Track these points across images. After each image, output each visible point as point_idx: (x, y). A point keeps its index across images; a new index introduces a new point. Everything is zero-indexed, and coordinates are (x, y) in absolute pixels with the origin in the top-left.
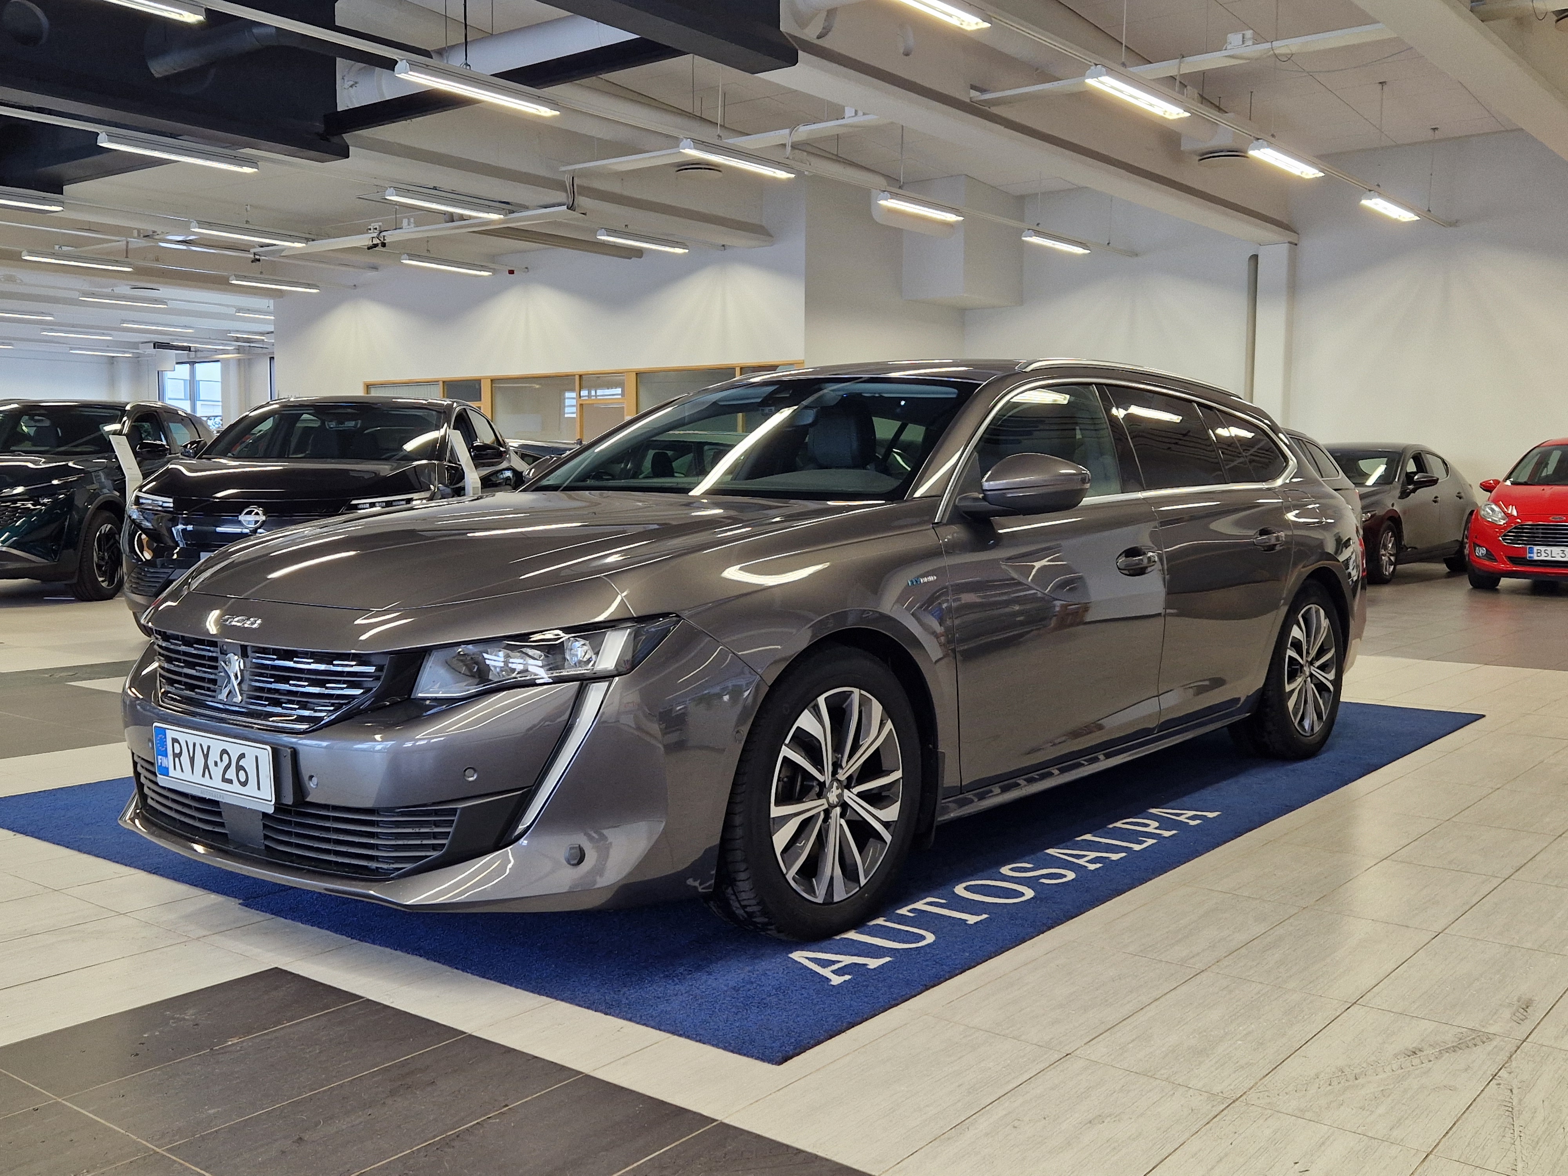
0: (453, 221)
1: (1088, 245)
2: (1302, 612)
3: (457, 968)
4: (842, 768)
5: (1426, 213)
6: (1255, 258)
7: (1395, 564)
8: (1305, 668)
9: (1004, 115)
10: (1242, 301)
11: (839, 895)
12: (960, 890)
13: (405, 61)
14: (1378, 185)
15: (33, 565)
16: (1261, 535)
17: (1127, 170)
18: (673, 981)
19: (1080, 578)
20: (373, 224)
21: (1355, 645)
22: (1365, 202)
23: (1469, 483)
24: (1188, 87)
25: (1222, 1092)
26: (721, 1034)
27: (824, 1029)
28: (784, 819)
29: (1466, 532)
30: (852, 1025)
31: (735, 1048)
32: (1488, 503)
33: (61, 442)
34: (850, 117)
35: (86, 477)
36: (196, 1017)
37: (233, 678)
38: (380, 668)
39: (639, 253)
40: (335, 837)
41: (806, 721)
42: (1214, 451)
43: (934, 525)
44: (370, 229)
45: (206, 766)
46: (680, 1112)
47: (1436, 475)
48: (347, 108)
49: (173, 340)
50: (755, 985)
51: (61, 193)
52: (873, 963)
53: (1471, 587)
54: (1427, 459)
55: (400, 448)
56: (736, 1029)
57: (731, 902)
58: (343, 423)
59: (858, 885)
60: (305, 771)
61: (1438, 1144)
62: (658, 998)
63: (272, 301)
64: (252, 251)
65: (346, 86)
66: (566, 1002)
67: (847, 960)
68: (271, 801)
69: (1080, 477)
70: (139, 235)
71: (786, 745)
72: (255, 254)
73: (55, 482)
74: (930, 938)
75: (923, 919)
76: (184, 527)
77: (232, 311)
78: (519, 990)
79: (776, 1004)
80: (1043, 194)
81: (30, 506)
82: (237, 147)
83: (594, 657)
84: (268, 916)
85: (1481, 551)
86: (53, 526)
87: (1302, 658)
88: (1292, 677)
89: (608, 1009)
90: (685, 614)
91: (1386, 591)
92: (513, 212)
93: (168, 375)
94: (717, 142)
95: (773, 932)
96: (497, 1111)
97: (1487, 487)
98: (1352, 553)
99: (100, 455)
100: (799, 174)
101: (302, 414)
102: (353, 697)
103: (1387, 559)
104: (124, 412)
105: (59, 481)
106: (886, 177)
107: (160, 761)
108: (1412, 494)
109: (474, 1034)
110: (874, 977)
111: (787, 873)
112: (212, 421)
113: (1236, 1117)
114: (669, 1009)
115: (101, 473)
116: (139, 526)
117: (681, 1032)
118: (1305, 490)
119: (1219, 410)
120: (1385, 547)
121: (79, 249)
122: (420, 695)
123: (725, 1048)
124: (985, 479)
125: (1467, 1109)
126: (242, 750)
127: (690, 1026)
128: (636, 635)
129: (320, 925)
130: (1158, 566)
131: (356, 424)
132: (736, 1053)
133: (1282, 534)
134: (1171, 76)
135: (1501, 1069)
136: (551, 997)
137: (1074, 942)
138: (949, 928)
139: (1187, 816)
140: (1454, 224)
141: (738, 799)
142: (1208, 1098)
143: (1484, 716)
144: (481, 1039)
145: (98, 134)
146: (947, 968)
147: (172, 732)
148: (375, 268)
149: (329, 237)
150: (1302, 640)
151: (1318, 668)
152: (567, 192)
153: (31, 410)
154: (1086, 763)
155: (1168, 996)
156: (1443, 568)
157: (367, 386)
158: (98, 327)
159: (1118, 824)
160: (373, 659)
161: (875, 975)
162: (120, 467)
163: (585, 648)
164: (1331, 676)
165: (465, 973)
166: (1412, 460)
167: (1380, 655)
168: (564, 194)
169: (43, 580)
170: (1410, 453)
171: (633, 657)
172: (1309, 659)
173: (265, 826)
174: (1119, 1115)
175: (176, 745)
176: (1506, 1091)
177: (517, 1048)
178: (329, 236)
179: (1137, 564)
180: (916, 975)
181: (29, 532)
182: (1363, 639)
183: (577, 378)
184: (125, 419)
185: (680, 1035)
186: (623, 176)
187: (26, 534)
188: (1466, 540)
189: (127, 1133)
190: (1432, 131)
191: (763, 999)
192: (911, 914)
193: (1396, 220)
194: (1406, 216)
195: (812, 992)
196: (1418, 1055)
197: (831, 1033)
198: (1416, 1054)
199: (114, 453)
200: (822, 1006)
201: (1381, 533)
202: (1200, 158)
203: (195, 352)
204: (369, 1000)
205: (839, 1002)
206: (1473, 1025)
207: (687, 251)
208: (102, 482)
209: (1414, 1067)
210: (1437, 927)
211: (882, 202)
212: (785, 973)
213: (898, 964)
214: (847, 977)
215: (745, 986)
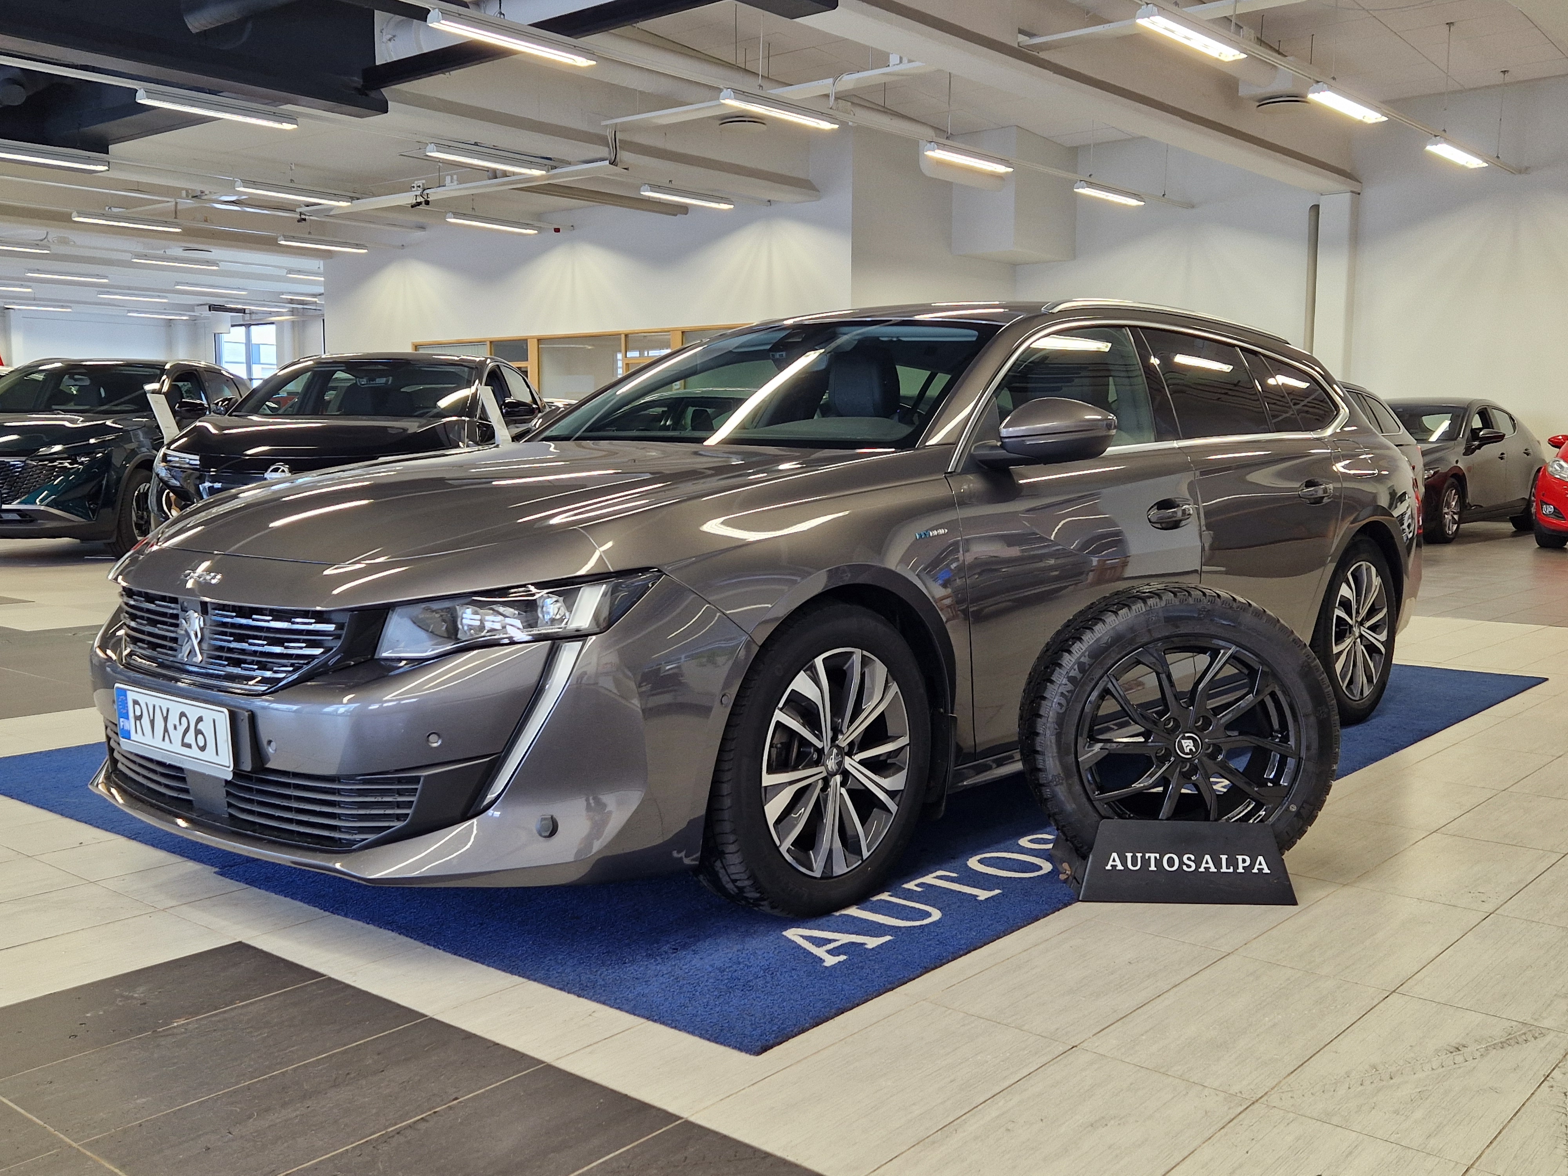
0: (496, 178)
1: (1144, 196)
2: (1352, 569)
3: (428, 944)
4: (842, 733)
5: (1495, 160)
6: (1316, 208)
7: (1458, 523)
8: (1354, 629)
9: (1053, 60)
10: (1302, 255)
11: (840, 868)
12: (973, 863)
13: (437, 10)
14: (1444, 131)
15: (71, 524)
16: (1307, 486)
17: (1181, 116)
18: (656, 960)
19: (1118, 533)
20: (416, 182)
21: (1408, 604)
22: (1430, 148)
23: (1537, 438)
24: (1244, 28)
25: (1241, 1092)
26: (699, 1019)
27: (810, 1016)
28: (778, 788)
29: (1533, 490)
30: (841, 1011)
31: (711, 1036)
32: (1557, 459)
33: (102, 401)
34: (895, 66)
35: (124, 436)
36: (145, 996)
37: (193, 637)
38: (340, 626)
39: (684, 209)
40: (295, 805)
41: (802, 684)
42: (1258, 400)
43: (947, 475)
44: (414, 187)
45: (166, 730)
46: (644, 1107)
47: (1503, 431)
48: (385, 62)
49: (227, 302)
50: (741, 966)
51: (106, 152)
52: (872, 942)
53: (1538, 546)
54: (1493, 414)
55: (435, 406)
56: (716, 1015)
57: (721, 876)
58: (374, 380)
59: (860, 858)
60: (264, 735)
61: (1480, 1156)
62: (637, 979)
63: (322, 262)
64: (298, 210)
65: (384, 40)
66: (539, 982)
67: (845, 939)
68: (229, 767)
69: (1105, 423)
70: (187, 196)
71: (781, 710)
72: (301, 214)
73: (92, 441)
74: (936, 915)
75: (931, 895)
76: (211, 485)
77: (283, 272)
78: (492, 969)
79: (763, 988)
80: (1096, 144)
81: (66, 464)
82: (276, 103)
83: (567, 614)
84: (243, 885)
85: (1549, 509)
86: (91, 485)
87: (1352, 619)
88: (1340, 638)
89: (582, 990)
90: (666, 569)
91: (1449, 551)
92: (556, 168)
93: (225, 337)
94: (760, 92)
95: (766, 907)
96: (445, 1104)
97: (1556, 443)
98: (1408, 508)
99: (137, 414)
100: (843, 124)
101: (336, 371)
102: (313, 657)
103: (1450, 517)
104: (163, 371)
105: (96, 440)
106: (935, 128)
107: (122, 724)
108: (1477, 451)
109: (435, 1017)
110: (871, 958)
111: (780, 846)
113: (1254, 1121)
114: (646, 991)
115: (140, 432)
116: (166, 485)
117: (655, 1018)
118: (1356, 440)
119: (1264, 355)
120: (1448, 505)
121: (128, 211)
122: (385, 655)
123: (701, 1036)
124: (1003, 424)
125: (1515, 1115)
126: (200, 712)
127: (667, 1011)
128: (614, 591)
129: (293, 896)
130: (1193, 520)
131: (388, 381)
132: (713, 1041)
133: (1331, 486)
134: (1225, 17)
135: (1554, 1069)
136: (523, 977)
137: (1091, 920)
138: (959, 904)
139: (1223, 784)
140: (1523, 170)
141: (726, 766)
142: (1225, 1099)
143: (1547, 679)
144: (442, 1023)
145: (135, 90)
146: (951, 949)
147: (133, 694)
148: (422, 228)
149: (374, 196)
150: (1352, 599)
151: (1369, 628)
152: (609, 147)
153: (73, 369)
154: (1116, 728)
155: (1189, 981)
156: (1509, 527)
157: (416, 346)
158: (153, 290)
160: (333, 617)
161: (872, 956)
162: (158, 427)
163: (558, 605)
164: (1383, 637)
165: (437, 950)
166: (1477, 415)
167: (1439, 616)
168: (607, 149)
169: (83, 539)
170: (1475, 409)
171: (610, 614)
172: (1359, 620)
173: (228, 793)
174: (1124, 1117)
175: (137, 707)
176: (1558, 1094)
177: (479, 1034)
179: (1169, 518)
180: (917, 956)
181: (66, 491)
182: (1417, 599)
183: (623, 337)
184: (164, 377)
185: (655, 1021)
186: (664, 130)
187: (64, 493)
188: (1533, 498)
189: (45, 1125)
190: (1502, 74)
191: (749, 981)
192: (919, 889)
193: (1463, 166)
194: (1473, 162)
195: (802, 974)
196: (1462, 1052)
197: (817, 1020)
198: (1459, 1050)
199: (152, 411)
200: (812, 990)
201: (1444, 491)
202: (1258, 104)
203: (250, 314)
204: (330, 979)
205: (830, 986)
206: (1524, 1018)
207: (732, 207)
208: (140, 441)
209: (1457, 1066)
210: (1488, 907)
211: (929, 153)
212: (776, 952)
213: (898, 943)
214: (842, 958)
215: (731, 967)
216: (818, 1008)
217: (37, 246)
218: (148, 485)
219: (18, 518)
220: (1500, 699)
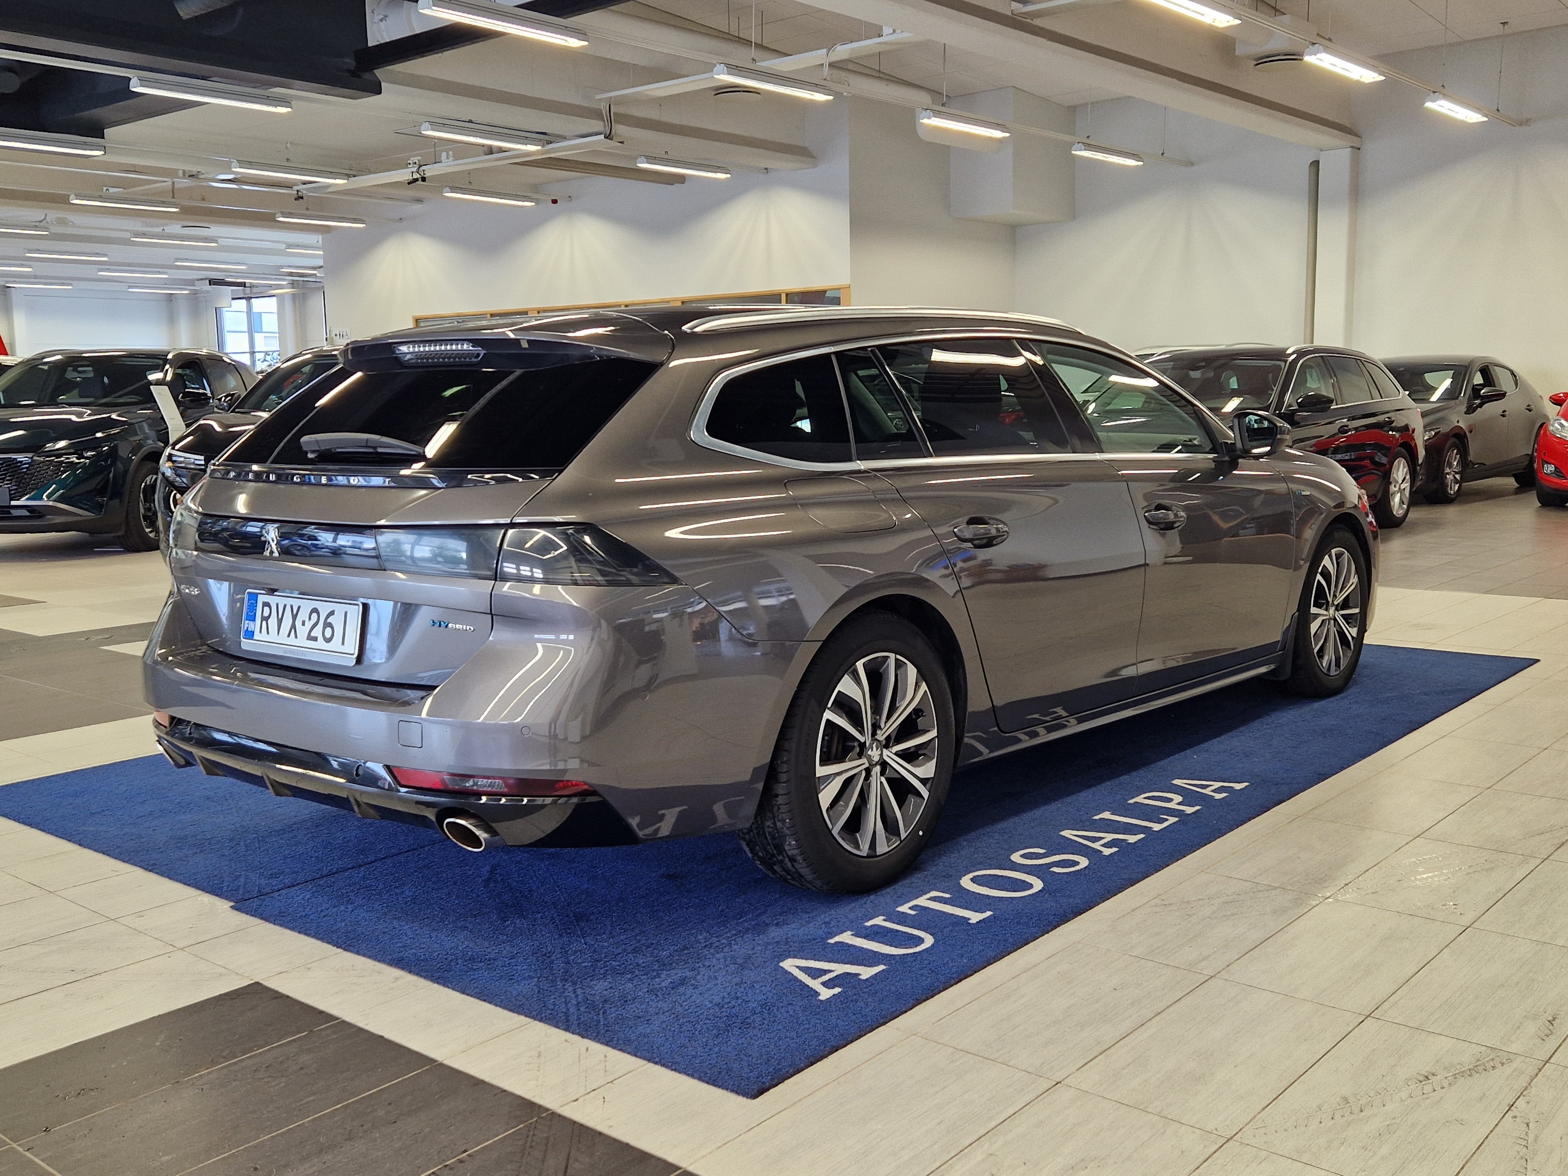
0: (492, 153)
1: (1142, 156)
5: (1495, 113)
6: (1316, 164)
7: (1460, 482)
9: (1047, 27)
10: (1302, 213)
12: (966, 882)
14: (1443, 86)
15: (78, 518)
17: (1179, 79)
20: (412, 159)
22: (1428, 105)
23: (1540, 394)
25: (1216, 1129)
26: (698, 1061)
27: (805, 1055)
29: (1536, 446)
30: (836, 1049)
31: (710, 1078)
32: (1558, 418)
33: (107, 391)
34: (888, 36)
35: (129, 429)
36: (167, 1043)
39: (681, 179)
44: (410, 164)
47: (1504, 388)
48: (378, 43)
49: (228, 277)
50: (740, 1001)
51: (102, 137)
52: (866, 973)
53: (1540, 505)
54: (1495, 371)
56: (715, 1056)
62: (639, 1017)
63: (320, 237)
64: (295, 188)
65: (376, 20)
66: (544, 1022)
67: (839, 969)
70: (184, 175)
72: (298, 192)
73: (99, 435)
74: (929, 940)
75: (924, 918)
77: (282, 247)
79: (760, 1025)
80: (1092, 103)
81: (73, 459)
82: (268, 87)
84: (257, 921)
85: (1549, 468)
86: (100, 478)
91: (1451, 512)
92: (551, 143)
93: (226, 315)
94: (750, 65)
96: (456, 1157)
97: (1557, 401)
99: (142, 406)
100: (837, 95)
103: (1452, 478)
104: (166, 361)
105: (103, 433)
106: (931, 92)
108: (1479, 409)
109: (445, 1062)
110: (865, 990)
112: (270, 357)
113: (1227, 1160)
114: (648, 1031)
115: (144, 424)
116: (172, 485)
117: (656, 1060)
120: (1450, 465)
121: (126, 191)
123: (700, 1079)
125: (1478, 1148)
127: (667, 1053)
129: (307, 932)
132: (712, 1085)
135: (1519, 1097)
136: (529, 1017)
137: (1079, 942)
138: (950, 928)
139: (1213, 788)
140: (1524, 122)
142: (1201, 1137)
143: (1538, 661)
144: (452, 1069)
145: (130, 79)
146: (942, 978)
148: (419, 201)
152: (604, 121)
153: (74, 361)
155: (1171, 1009)
156: (1511, 482)
157: (417, 320)
158: (153, 266)
159: (1140, 799)
161: (867, 988)
162: (162, 418)
166: (1479, 373)
167: (1436, 589)
168: (602, 123)
169: (91, 533)
170: (1477, 366)
174: (1103, 1159)
176: (1521, 1125)
177: (487, 1080)
178: (370, 172)
180: (909, 986)
181: (74, 485)
184: (167, 366)
185: (656, 1063)
186: (660, 102)
187: (71, 488)
188: (1535, 454)
190: (1502, 26)
191: (747, 1018)
192: (913, 913)
193: (1463, 121)
194: (1473, 117)
195: (798, 1008)
196: (1431, 1081)
197: (812, 1059)
198: (1429, 1079)
199: (156, 402)
200: (807, 1026)
201: (1445, 451)
202: (1255, 63)
203: (251, 287)
204: (344, 1022)
205: (825, 1021)
206: (1492, 1043)
207: (729, 176)
208: (146, 433)
209: (1425, 1096)
210: (1466, 920)
211: (925, 121)
212: (773, 986)
213: (891, 973)
214: (837, 990)
215: (730, 1002)
216: (813, 1047)
217: (35, 228)
218: (155, 477)
219: (28, 514)
220: (1490, 685)
